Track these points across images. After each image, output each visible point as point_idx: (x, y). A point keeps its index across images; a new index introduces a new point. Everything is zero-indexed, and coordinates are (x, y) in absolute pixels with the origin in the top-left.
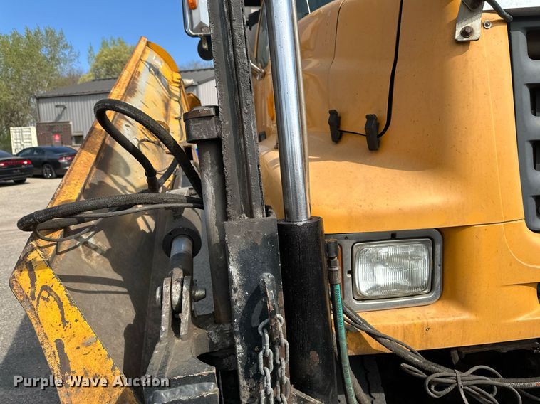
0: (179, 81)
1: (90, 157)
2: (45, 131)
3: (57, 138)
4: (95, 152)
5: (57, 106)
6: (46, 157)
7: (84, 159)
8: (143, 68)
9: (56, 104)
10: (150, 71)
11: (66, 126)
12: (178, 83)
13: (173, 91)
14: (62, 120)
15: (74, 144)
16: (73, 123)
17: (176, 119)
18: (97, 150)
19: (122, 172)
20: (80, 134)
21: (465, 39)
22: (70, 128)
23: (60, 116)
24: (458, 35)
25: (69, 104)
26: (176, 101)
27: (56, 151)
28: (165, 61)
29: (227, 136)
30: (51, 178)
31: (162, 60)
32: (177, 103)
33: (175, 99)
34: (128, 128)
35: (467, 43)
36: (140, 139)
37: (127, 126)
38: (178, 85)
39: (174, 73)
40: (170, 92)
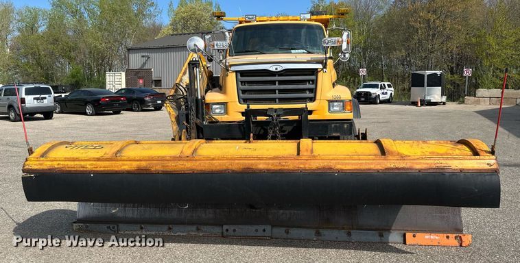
2: (132, 75)
3: (141, 81)
5: (143, 56)
6: (135, 96)
9: (142, 54)
11: (149, 72)
14: (146, 67)
15: (153, 87)
16: (154, 70)
20: (160, 79)
22: (152, 73)
23: (145, 64)
25: (152, 55)
27: (143, 92)
30: (138, 111)
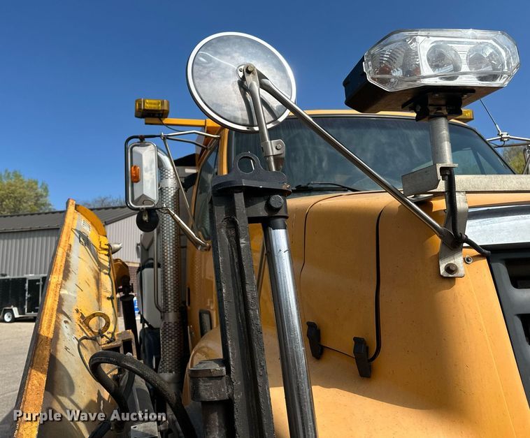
0: (107, 247)
1: (41, 378)
4: (45, 369)
7: (35, 382)
8: (74, 240)
10: (80, 241)
12: (106, 249)
13: (102, 261)
17: (108, 298)
18: (46, 367)
19: (67, 390)
21: (450, 276)
24: (442, 271)
26: (106, 274)
28: (92, 223)
29: (239, 397)
31: (89, 223)
32: (108, 276)
33: (105, 271)
34: (67, 325)
35: (454, 278)
36: (79, 339)
37: (66, 322)
38: (107, 253)
39: (101, 237)
40: (99, 264)
